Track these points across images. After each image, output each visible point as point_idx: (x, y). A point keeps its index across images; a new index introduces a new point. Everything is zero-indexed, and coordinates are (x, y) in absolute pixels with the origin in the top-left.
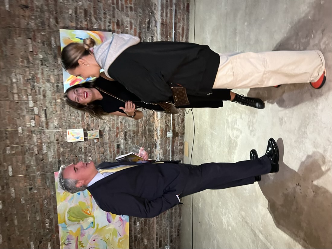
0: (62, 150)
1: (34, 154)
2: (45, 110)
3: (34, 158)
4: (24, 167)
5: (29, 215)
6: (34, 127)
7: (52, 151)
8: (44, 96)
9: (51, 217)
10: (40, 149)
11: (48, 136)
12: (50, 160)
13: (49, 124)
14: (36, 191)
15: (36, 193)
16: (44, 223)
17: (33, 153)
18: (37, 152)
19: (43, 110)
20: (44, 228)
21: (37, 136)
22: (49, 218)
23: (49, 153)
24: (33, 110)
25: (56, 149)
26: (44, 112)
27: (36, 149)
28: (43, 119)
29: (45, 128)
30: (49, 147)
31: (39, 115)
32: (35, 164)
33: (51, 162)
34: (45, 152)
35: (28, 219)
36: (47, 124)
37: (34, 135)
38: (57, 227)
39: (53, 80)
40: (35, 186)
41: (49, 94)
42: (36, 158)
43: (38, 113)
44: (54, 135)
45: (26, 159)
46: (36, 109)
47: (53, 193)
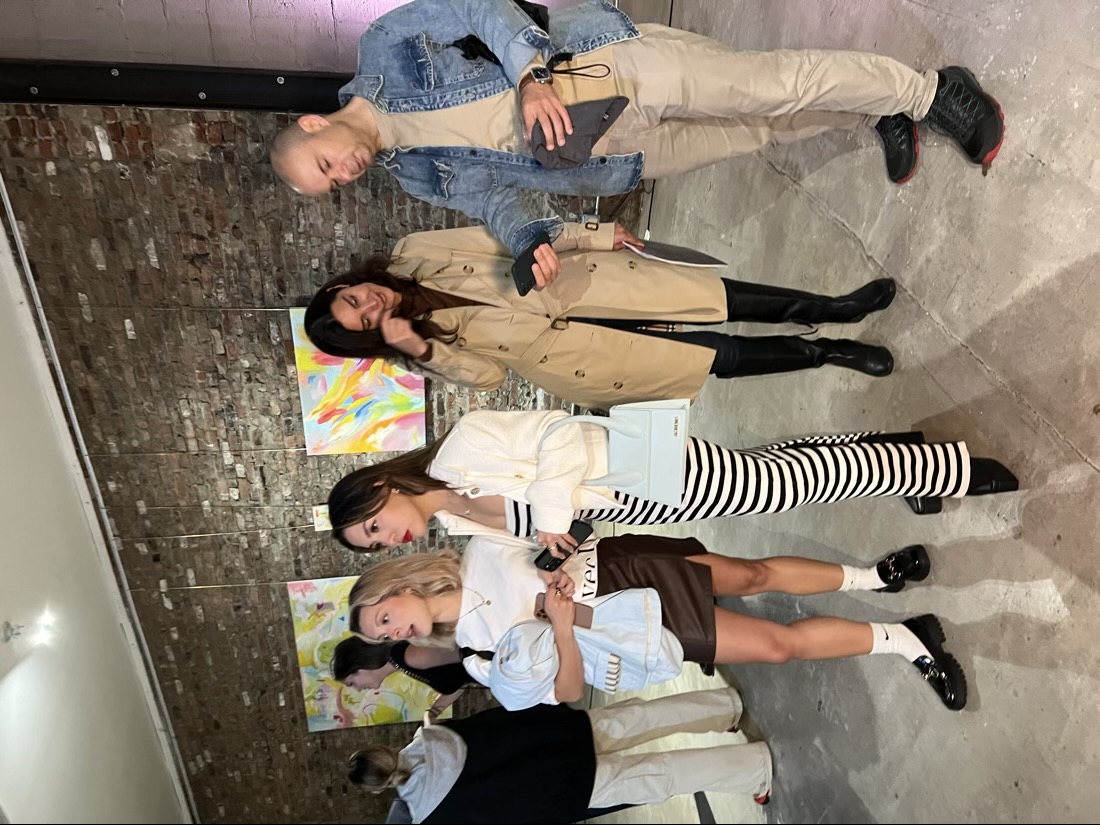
0: (302, 541)
1: (241, 549)
2: (261, 468)
3: (241, 556)
4: (219, 572)
5: (236, 650)
6: (237, 500)
7: (281, 543)
8: (258, 443)
9: (284, 653)
10: (254, 540)
11: (271, 516)
12: (276, 559)
13: (273, 493)
14: (248, 612)
15: (249, 614)
16: (269, 663)
17: (238, 546)
18: (246, 546)
19: (256, 469)
20: (270, 670)
21: (245, 517)
22: (278, 654)
23: (273, 546)
24: (233, 470)
25: (289, 540)
26: (258, 472)
27: (244, 539)
28: (258, 484)
29: (262, 502)
30: (273, 537)
31: (247, 479)
32: (244, 566)
33: (278, 563)
34: (264, 544)
35: (236, 656)
36: (267, 494)
37: (238, 515)
38: (296, 670)
39: (276, 409)
40: (246, 603)
41: (268, 437)
42: (245, 556)
43: (246, 474)
44: (284, 514)
45: (224, 558)
46: (240, 469)
47: (285, 615)
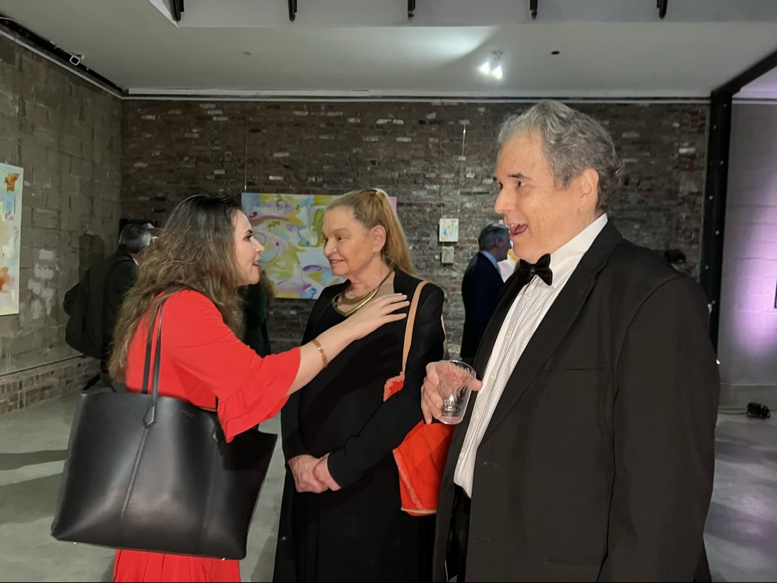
1: (425, 173)
2: (488, 193)
3: (419, 172)
6: (465, 176)
7: (428, 197)
9: (325, 186)
10: (431, 182)
11: (450, 194)
12: (414, 193)
13: (468, 197)
15: (367, 170)
17: (428, 171)
18: (427, 176)
19: (488, 190)
21: (451, 179)
23: (426, 192)
25: (430, 202)
26: (485, 191)
27: (433, 175)
28: (475, 190)
29: (462, 190)
30: (434, 192)
31: (481, 184)
32: (410, 173)
33: (410, 193)
34: (427, 187)
36: (469, 194)
37: (453, 175)
38: (308, 192)
40: (377, 169)
43: (485, 184)
44: (450, 202)
45: (418, 162)
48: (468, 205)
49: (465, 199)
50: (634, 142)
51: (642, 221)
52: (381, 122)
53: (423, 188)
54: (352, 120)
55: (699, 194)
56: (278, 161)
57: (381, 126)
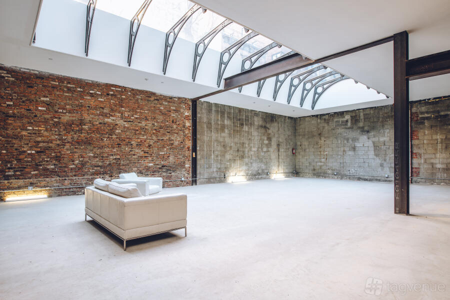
2: (133, 122)
4: (103, 106)
5: (70, 102)
6: (125, 115)
7: (111, 121)
9: (67, 114)
11: (119, 121)
16: (63, 109)
24: (133, 116)
30: (113, 120)
37: (120, 114)
40: (90, 109)
42: (108, 113)
44: (120, 124)
45: (107, 108)
46: (133, 118)
48: (126, 125)
49: (125, 123)
50: (174, 110)
51: (177, 134)
52: (91, 92)
53: (109, 118)
54: (79, 89)
55: (190, 126)
56: (43, 102)
57: (92, 93)
